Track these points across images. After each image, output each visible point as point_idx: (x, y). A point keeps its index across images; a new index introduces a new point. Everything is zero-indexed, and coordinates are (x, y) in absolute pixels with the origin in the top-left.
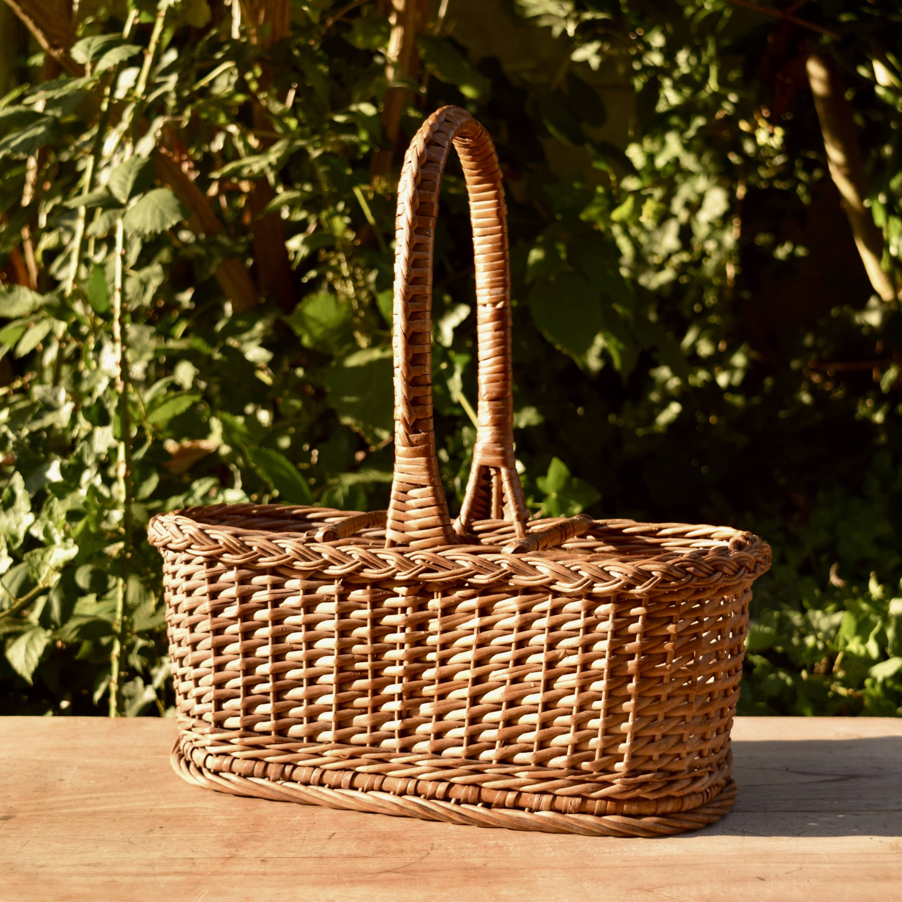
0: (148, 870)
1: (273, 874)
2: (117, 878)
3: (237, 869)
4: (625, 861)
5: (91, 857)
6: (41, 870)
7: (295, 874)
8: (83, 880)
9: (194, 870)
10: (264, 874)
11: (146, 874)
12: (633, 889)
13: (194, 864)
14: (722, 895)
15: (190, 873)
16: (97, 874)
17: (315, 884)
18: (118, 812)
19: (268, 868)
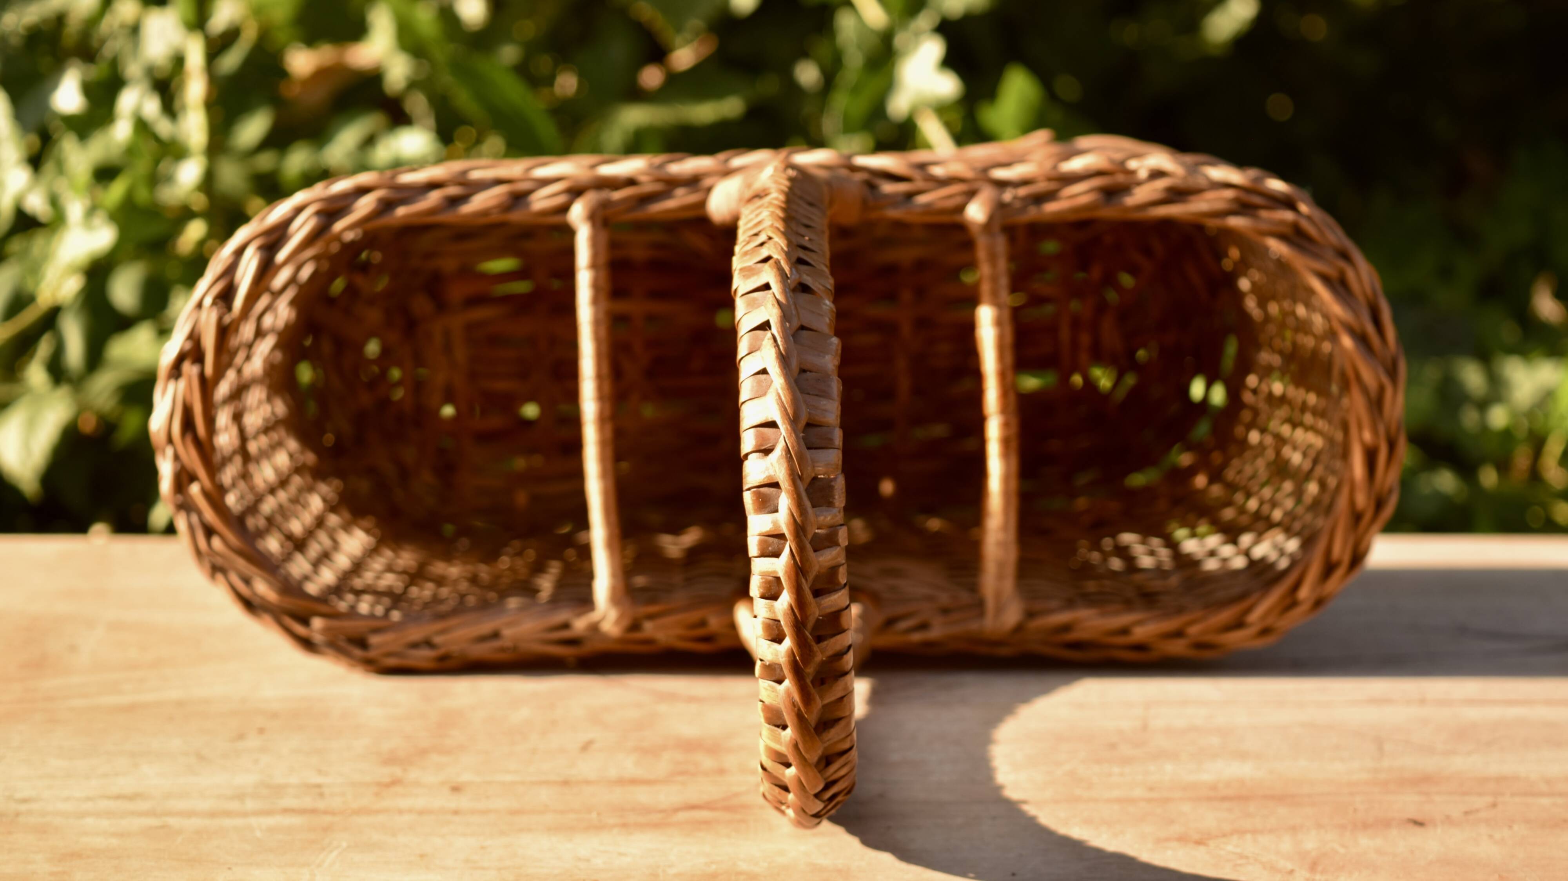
0: (234, 806)
1: (473, 812)
2: (172, 821)
3: (404, 803)
4: (1151, 789)
5: (125, 784)
6: (23, 807)
7: (514, 812)
8: (105, 823)
9: (321, 805)
10: (456, 812)
11: (228, 814)
12: (1167, 839)
13: (321, 795)
14: (1342, 851)
15: (313, 811)
16: (133, 813)
17: (553, 829)
18: (180, 704)
19: (463, 802)
